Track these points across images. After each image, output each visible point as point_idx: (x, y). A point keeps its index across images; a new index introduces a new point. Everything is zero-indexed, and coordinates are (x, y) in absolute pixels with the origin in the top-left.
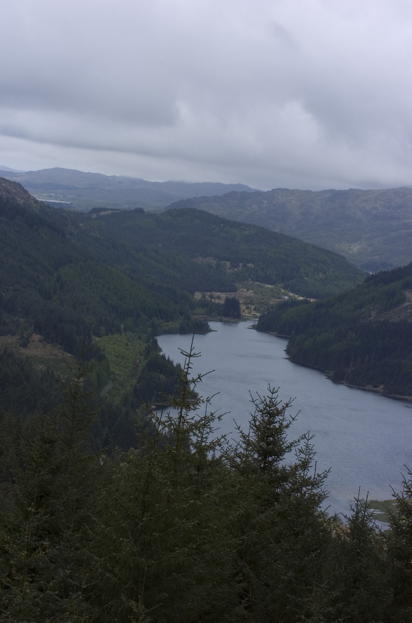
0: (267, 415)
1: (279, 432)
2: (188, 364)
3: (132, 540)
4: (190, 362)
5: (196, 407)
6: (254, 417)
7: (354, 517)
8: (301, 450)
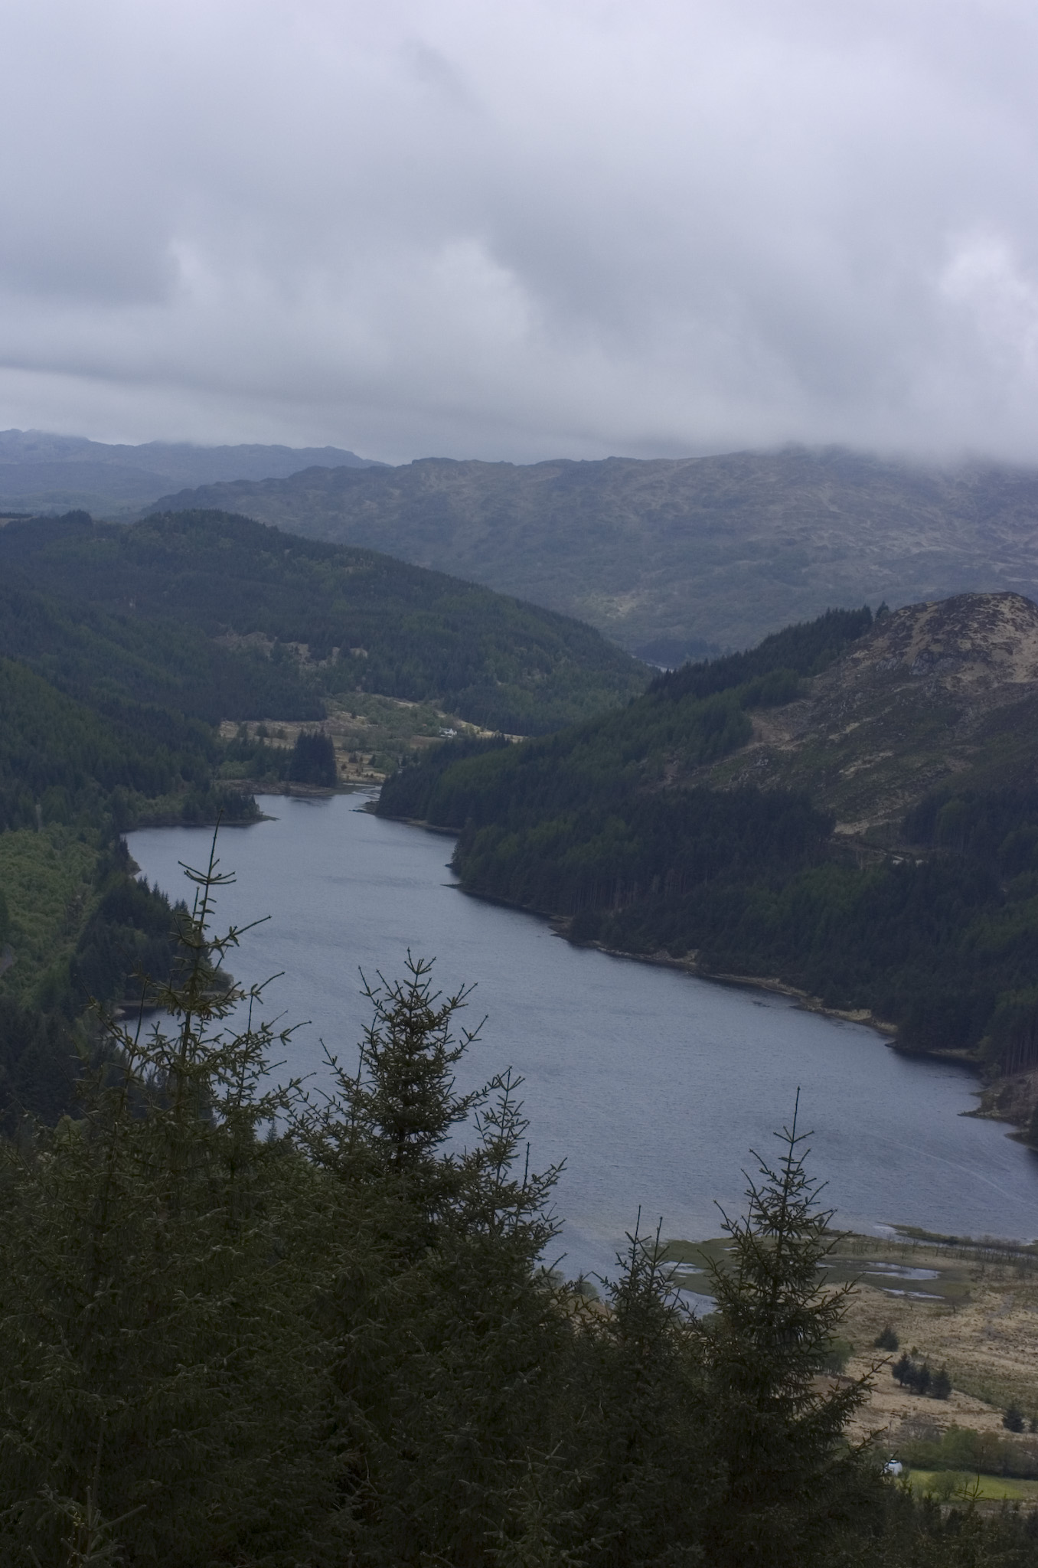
1: (434, 1071)
2: (203, 903)
3: (67, 1347)
4: (208, 897)
5: (225, 1010)
6: (372, 1035)
7: (627, 1283)
8: (490, 1115)
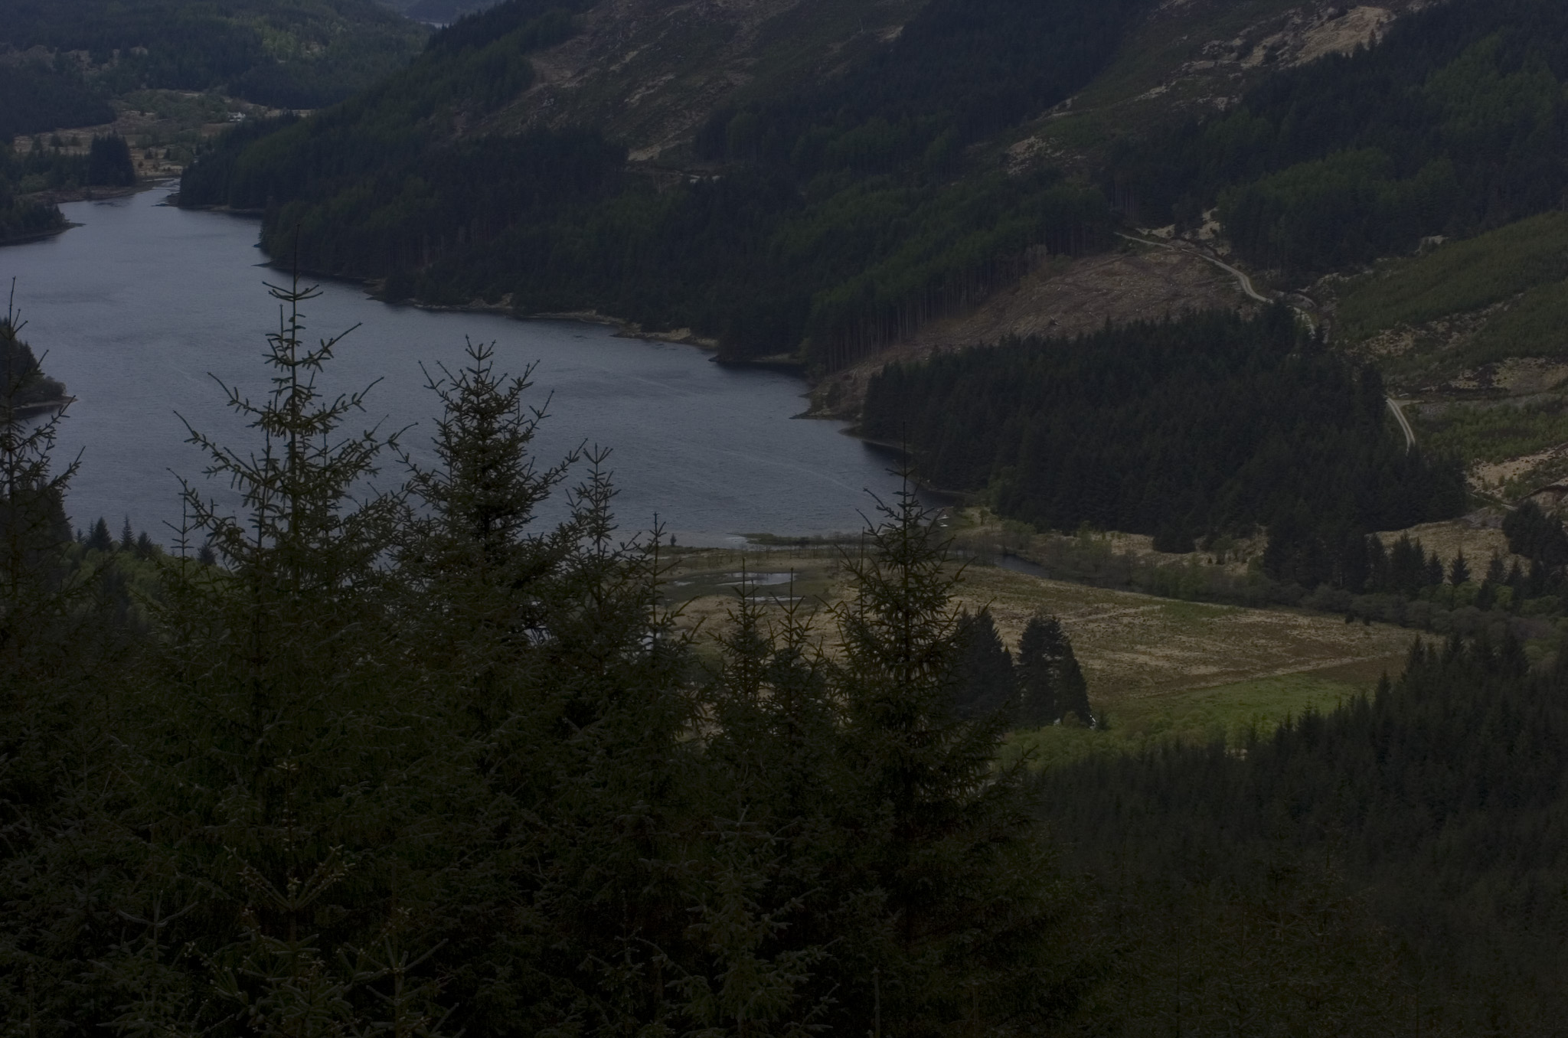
0: (472, 414)
1: (510, 454)
2: (293, 320)
4: (297, 313)
5: (330, 424)
6: (445, 427)
7: (741, 637)
8: (583, 490)
